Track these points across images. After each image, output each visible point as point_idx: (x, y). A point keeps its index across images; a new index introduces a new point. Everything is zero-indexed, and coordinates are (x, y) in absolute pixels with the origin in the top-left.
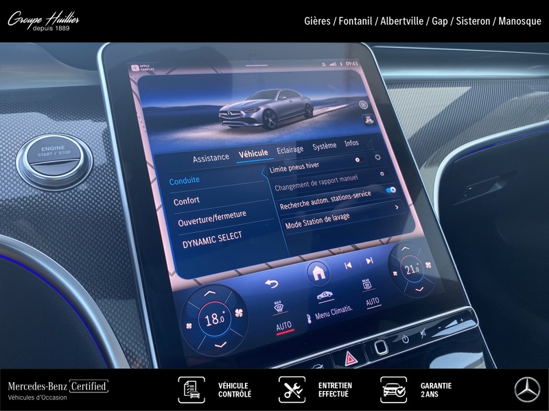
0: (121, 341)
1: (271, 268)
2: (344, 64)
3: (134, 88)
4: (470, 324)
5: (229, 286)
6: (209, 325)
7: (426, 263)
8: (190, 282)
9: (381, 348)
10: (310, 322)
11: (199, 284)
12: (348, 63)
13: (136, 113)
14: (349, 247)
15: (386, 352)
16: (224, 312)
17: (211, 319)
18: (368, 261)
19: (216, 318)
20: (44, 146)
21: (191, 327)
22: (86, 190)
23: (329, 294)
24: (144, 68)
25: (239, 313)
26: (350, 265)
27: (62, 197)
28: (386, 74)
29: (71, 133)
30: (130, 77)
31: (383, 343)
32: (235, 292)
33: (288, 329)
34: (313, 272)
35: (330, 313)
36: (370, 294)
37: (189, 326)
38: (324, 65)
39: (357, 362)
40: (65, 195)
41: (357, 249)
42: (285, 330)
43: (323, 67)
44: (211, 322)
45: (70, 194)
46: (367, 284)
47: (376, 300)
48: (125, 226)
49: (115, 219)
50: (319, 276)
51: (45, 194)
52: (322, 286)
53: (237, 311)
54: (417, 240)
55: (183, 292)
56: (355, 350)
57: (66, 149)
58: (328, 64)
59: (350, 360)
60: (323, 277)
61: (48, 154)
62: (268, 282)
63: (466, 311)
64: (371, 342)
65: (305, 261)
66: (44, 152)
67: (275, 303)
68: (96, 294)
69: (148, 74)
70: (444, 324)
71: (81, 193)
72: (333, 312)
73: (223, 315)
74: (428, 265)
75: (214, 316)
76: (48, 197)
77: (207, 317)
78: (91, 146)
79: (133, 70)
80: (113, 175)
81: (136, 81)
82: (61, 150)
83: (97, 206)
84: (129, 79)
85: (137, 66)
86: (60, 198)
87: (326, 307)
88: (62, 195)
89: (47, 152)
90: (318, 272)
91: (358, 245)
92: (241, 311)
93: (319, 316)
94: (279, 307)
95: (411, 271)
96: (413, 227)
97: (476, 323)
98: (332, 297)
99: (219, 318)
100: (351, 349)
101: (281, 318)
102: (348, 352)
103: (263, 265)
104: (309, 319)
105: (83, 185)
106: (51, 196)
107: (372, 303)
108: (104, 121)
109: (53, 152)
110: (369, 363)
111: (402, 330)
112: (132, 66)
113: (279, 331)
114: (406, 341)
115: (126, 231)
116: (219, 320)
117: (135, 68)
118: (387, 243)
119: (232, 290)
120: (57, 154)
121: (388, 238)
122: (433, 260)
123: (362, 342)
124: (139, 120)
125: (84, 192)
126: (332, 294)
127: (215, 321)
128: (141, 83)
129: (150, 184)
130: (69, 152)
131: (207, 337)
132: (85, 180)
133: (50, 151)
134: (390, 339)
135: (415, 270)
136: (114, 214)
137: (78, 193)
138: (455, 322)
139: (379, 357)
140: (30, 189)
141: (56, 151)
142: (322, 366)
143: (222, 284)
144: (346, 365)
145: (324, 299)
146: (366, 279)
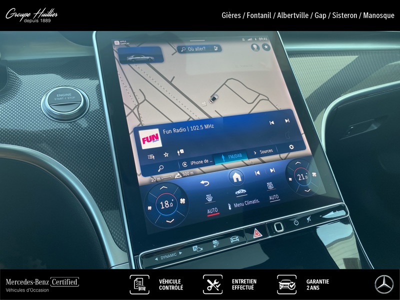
1: (205, 173)
2: (258, 39)
3: (116, 55)
4: (342, 213)
5: (177, 184)
6: (163, 208)
7: (313, 173)
9: (279, 227)
10: (230, 208)
12: (261, 39)
13: (117, 72)
15: (282, 230)
16: (173, 200)
17: (164, 205)
18: (272, 171)
20: (58, 93)
23: (244, 191)
24: (122, 42)
25: (183, 201)
26: (258, 173)
28: (287, 47)
29: (76, 86)
30: (114, 48)
31: (280, 224)
32: (180, 187)
33: (215, 213)
34: (233, 176)
35: (244, 204)
36: (272, 193)
37: (150, 208)
38: (244, 40)
39: (262, 236)
40: (71, 125)
41: (264, 163)
42: (213, 213)
44: (164, 206)
45: (75, 124)
46: (270, 186)
47: (276, 196)
50: (237, 179)
51: (59, 124)
52: (239, 186)
53: (181, 200)
55: (146, 186)
56: (261, 229)
57: (72, 96)
58: (247, 40)
59: (257, 234)
60: (240, 180)
61: (61, 99)
62: (203, 182)
63: (340, 205)
64: (272, 224)
67: (207, 196)
68: (90, 188)
69: (125, 47)
72: (246, 203)
73: (172, 202)
74: (314, 174)
75: (166, 203)
76: (61, 126)
77: (162, 203)
78: (88, 94)
79: (115, 44)
80: (103, 116)
81: (117, 51)
82: (69, 96)
83: (91, 132)
84: (113, 50)
85: (118, 42)
86: (68, 127)
87: (243, 199)
88: (69, 125)
90: (236, 177)
91: (264, 159)
92: (184, 200)
93: (236, 205)
94: (209, 199)
95: (302, 178)
96: (304, 148)
98: (246, 193)
99: (169, 204)
100: (258, 228)
101: (211, 206)
102: (255, 229)
104: (229, 206)
105: (83, 119)
107: (274, 198)
108: (96, 79)
109: (64, 97)
110: (270, 237)
111: (294, 217)
112: (115, 42)
113: (209, 214)
114: (297, 224)
116: (170, 205)
117: (117, 43)
118: (285, 159)
119: (178, 186)
120: (67, 98)
122: (318, 171)
123: (265, 223)
124: (119, 76)
126: (245, 191)
127: (167, 206)
129: (125, 117)
130: (74, 97)
131: (161, 215)
132: (84, 115)
133: (62, 97)
135: (304, 178)
138: (332, 213)
139: (277, 233)
140: (49, 121)
141: (66, 97)
142: (237, 237)
143: (172, 182)
144: (254, 238)
145: (240, 195)
146: (269, 182)
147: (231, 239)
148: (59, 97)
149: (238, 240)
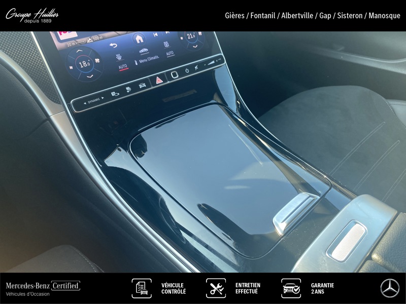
6: (82, 67)
9: (175, 75)
10: (137, 64)
15: (177, 76)
16: (89, 61)
17: (83, 64)
21: (72, 68)
23: (146, 50)
25: (97, 60)
26: (156, 34)
31: (176, 72)
32: (93, 50)
33: (125, 68)
34: (137, 39)
35: (147, 60)
36: (168, 50)
39: (162, 82)
44: (83, 66)
46: (166, 44)
47: (172, 52)
50: (140, 41)
52: (142, 46)
56: (161, 77)
59: (159, 81)
60: (142, 41)
62: (111, 45)
64: (169, 73)
67: (117, 55)
72: (149, 59)
77: (80, 63)
87: (145, 57)
93: (141, 61)
94: (119, 58)
95: (190, 37)
98: (148, 52)
99: (86, 63)
100: (159, 76)
102: (157, 77)
107: (170, 54)
110: (168, 82)
111: (186, 66)
113: (120, 69)
114: (188, 71)
116: (87, 65)
119: (91, 49)
123: (164, 72)
126: (147, 50)
127: (85, 65)
131: (82, 72)
134: (179, 70)
135: (193, 36)
138: (213, 62)
139: (174, 79)
142: (144, 84)
144: (156, 84)
145: (143, 53)
146: (165, 41)
147: (140, 86)
149: (145, 86)
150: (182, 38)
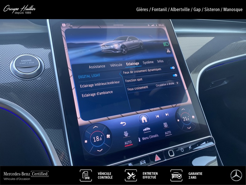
0: (56, 148)
1: (123, 117)
2: (158, 25)
3: (63, 34)
4: (211, 144)
5: (104, 124)
6: (95, 141)
7: (192, 116)
8: (87, 122)
9: (171, 154)
10: (140, 141)
11: (91, 123)
12: (160, 25)
13: (64, 45)
14: (158, 108)
15: (173, 155)
16: (101, 136)
17: (96, 139)
18: (166, 115)
19: (98, 138)
20: (22, 59)
21: (87, 142)
22: (41, 80)
23: (148, 129)
24: (68, 25)
26: (158, 116)
27: (30, 83)
28: (177, 30)
29: (34, 54)
30: (62, 29)
31: (172, 151)
32: (107, 127)
33: (130, 144)
34: (142, 119)
36: (167, 130)
37: (86, 141)
38: (149, 25)
39: (160, 159)
41: (162, 109)
42: (129, 144)
43: (148, 27)
44: (96, 140)
45: (34, 81)
46: (166, 125)
48: (58, 96)
49: (53, 93)
50: (144, 121)
51: (23, 81)
52: (145, 125)
53: (107, 135)
54: (188, 106)
55: (84, 126)
56: (160, 154)
57: (32, 61)
58: (150, 25)
59: (157, 158)
60: (146, 121)
61: (24, 63)
62: (122, 123)
63: (210, 138)
64: (167, 151)
65: (138, 114)
66: (22, 62)
67: (125, 132)
68: (45, 126)
69: (70, 28)
70: (199, 143)
71: (39, 81)
72: (150, 137)
73: (101, 137)
75: (97, 137)
76: (24, 82)
77: (94, 138)
78: (43, 60)
79: (63, 26)
80: (53, 73)
81: (64, 31)
82: (30, 62)
83: (45, 87)
84: (61, 30)
86: (29, 83)
87: (147, 135)
88: (30, 82)
89: (24, 62)
90: (144, 119)
91: (162, 107)
92: (109, 135)
93: (144, 139)
94: (126, 134)
95: (185, 119)
96: (187, 100)
97: (214, 143)
98: (150, 130)
99: (99, 138)
100: (158, 154)
101: (127, 139)
102: (156, 155)
103: (119, 115)
104: (139, 140)
105: (40, 77)
106: (25, 82)
107: (168, 133)
108: (49, 49)
109: (27, 62)
110: (166, 160)
111: (181, 146)
112: (63, 24)
113: (126, 145)
114: (182, 151)
115: (58, 98)
116: (100, 139)
117: (64, 25)
118: (175, 107)
119: (105, 126)
121: (175, 105)
122: (195, 115)
123: (163, 151)
124: (65, 49)
125: (40, 81)
127: (98, 140)
128: (66, 32)
129: (69, 77)
130: (33, 62)
131: (94, 146)
132: (41, 75)
134: (175, 149)
135: (187, 119)
136: (53, 91)
137: (37, 81)
138: (205, 143)
139: (170, 157)
140: (16, 78)
141: (28, 62)
142: (145, 161)
143: (101, 123)
144: (155, 161)
145: (146, 131)
146: (165, 122)
147: (140, 162)
148: (23, 62)
149: (145, 163)
150: (178, 120)
